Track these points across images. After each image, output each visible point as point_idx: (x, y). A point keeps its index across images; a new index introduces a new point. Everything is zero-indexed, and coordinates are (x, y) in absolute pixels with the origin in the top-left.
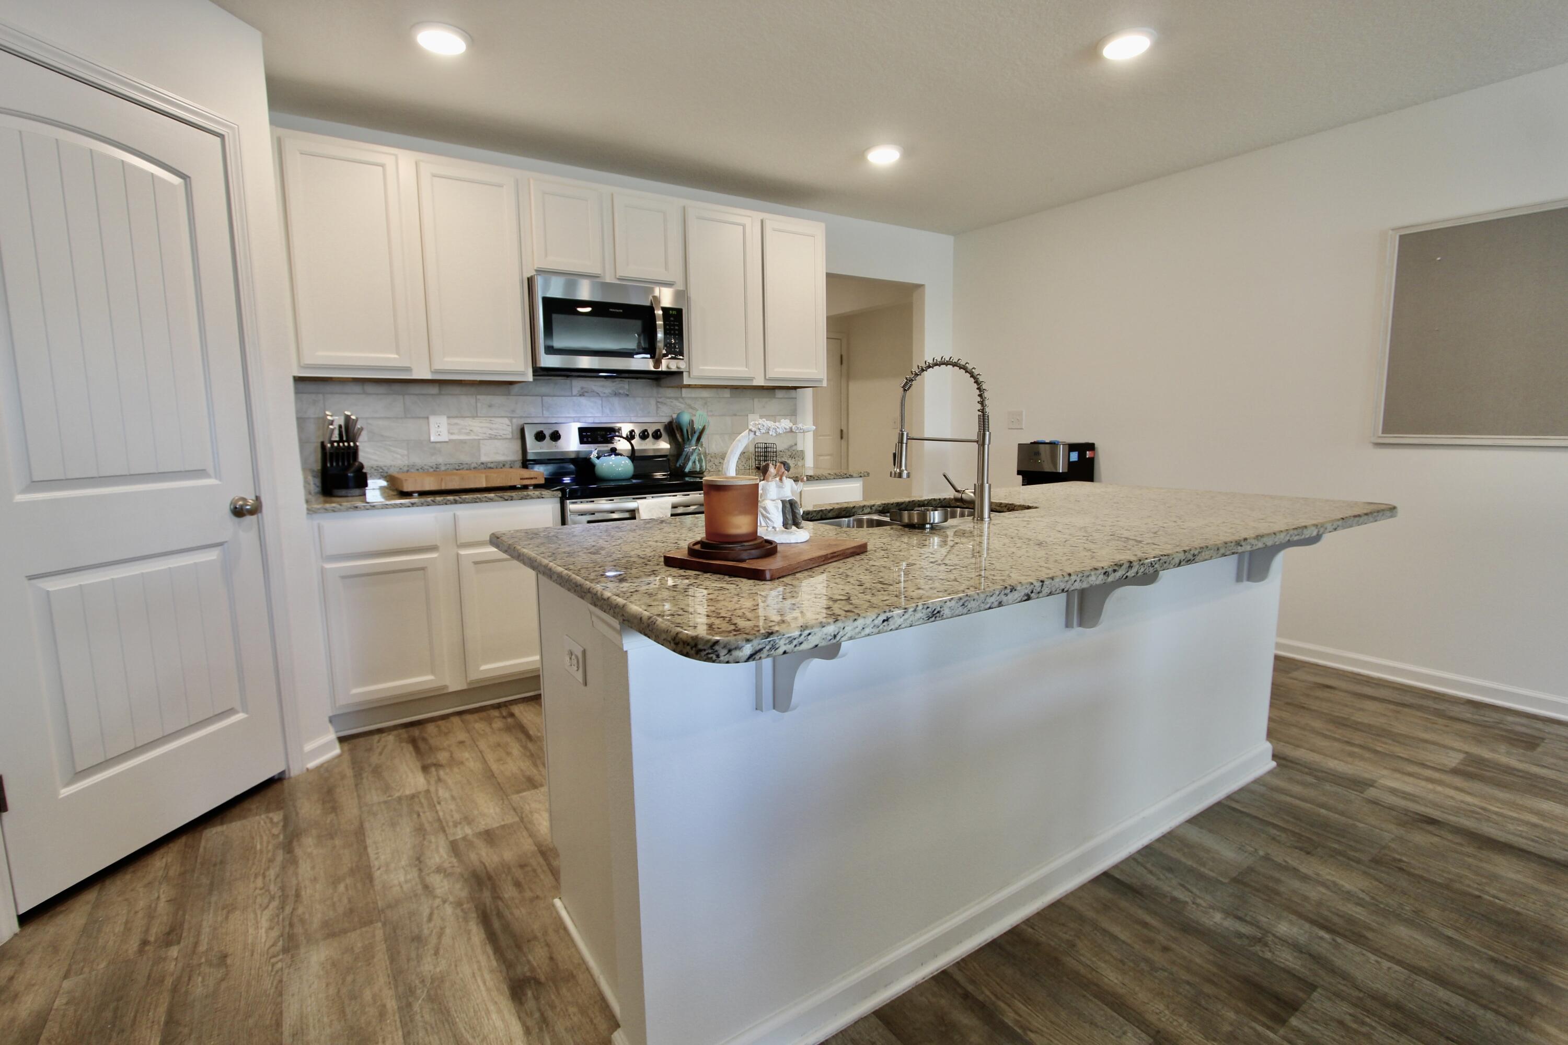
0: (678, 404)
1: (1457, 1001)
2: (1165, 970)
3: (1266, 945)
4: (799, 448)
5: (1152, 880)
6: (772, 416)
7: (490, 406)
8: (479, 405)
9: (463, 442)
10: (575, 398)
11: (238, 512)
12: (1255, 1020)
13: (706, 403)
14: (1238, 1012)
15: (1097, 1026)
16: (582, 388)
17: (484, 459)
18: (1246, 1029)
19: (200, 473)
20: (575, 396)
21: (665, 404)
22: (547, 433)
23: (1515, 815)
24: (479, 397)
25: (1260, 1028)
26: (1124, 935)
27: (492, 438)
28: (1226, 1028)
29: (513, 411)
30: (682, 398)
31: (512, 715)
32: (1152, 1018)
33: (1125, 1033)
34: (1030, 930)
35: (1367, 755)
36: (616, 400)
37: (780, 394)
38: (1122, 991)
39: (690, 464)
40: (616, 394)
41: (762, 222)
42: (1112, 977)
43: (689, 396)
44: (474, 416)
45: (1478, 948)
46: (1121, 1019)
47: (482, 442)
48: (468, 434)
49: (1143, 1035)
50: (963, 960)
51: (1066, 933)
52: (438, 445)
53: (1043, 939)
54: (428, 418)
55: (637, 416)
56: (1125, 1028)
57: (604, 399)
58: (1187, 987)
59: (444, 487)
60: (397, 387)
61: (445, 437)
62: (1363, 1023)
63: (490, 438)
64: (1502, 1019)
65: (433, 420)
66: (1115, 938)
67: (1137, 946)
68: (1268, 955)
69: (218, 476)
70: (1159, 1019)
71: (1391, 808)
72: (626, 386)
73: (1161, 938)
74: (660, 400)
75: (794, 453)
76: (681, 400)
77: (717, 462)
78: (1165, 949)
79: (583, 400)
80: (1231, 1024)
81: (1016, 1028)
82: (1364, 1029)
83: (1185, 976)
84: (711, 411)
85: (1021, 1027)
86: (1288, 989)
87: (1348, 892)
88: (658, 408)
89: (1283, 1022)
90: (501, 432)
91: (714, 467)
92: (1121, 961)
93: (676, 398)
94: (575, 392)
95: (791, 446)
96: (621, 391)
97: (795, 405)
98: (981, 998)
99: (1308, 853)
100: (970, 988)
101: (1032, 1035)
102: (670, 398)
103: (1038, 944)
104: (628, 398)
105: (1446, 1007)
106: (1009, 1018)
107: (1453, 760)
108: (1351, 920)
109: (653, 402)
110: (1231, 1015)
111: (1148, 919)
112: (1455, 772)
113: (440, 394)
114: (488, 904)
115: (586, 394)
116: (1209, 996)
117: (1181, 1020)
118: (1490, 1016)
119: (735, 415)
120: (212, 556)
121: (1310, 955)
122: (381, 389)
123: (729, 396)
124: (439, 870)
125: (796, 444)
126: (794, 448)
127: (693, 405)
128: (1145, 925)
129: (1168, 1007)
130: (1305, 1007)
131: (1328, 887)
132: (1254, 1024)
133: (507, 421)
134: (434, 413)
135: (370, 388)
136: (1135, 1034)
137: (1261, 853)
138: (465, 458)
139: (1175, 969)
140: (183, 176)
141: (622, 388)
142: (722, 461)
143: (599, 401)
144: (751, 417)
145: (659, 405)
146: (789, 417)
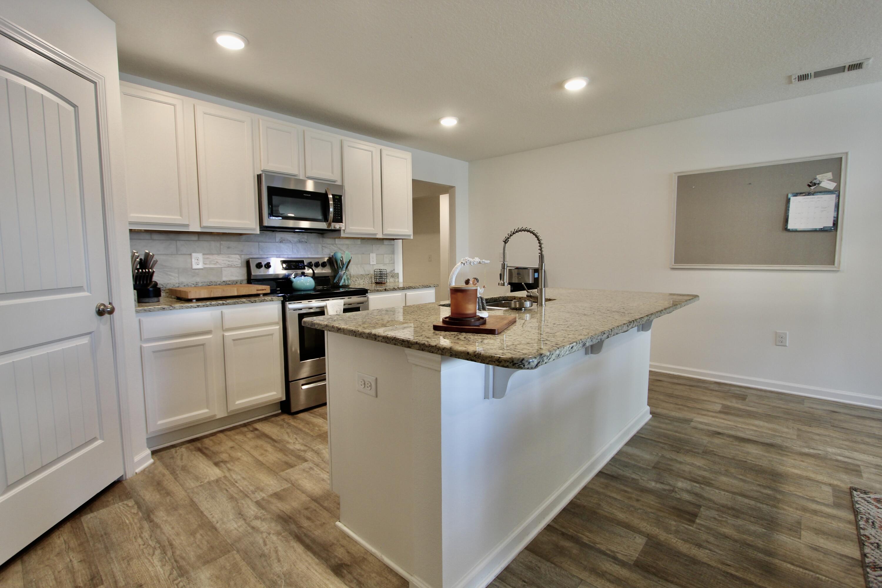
0: (333, 248)
1: (752, 503)
2: (641, 509)
3: (676, 492)
4: (396, 272)
5: (621, 472)
6: (382, 254)
7: (229, 248)
8: (222, 247)
9: (211, 269)
10: (277, 244)
11: (100, 313)
12: (683, 523)
13: (348, 247)
14: (675, 521)
15: (623, 537)
16: (281, 238)
17: (224, 279)
18: (682, 528)
19: (80, 289)
20: (277, 242)
21: (327, 247)
22: (263, 264)
23: (747, 427)
24: (221, 242)
25: (686, 526)
26: (618, 497)
27: (229, 266)
28: (674, 528)
29: (242, 251)
30: (336, 244)
31: (256, 429)
32: (644, 530)
33: (635, 537)
34: (578, 501)
35: (686, 409)
36: (300, 245)
37: (386, 242)
38: (627, 521)
39: (343, 281)
40: (300, 242)
41: (381, 150)
42: (621, 516)
43: (339, 243)
44: (219, 254)
45: (752, 481)
46: (631, 532)
47: (223, 269)
48: (214, 264)
49: (643, 537)
50: (555, 518)
51: (594, 500)
52: (197, 271)
53: (585, 504)
54: (191, 255)
55: (311, 254)
56: (635, 536)
57: (293, 244)
58: (652, 514)
59: (212, 296)
60: (172, 236)
61: (200, 266)
62: (723, 517)
63: (228, 267)
64: (769, 506)
65: (194, 255)
66: (616, 499)
67: (626, 501)
68: (678, 496)
69: (89, 290)
70: (646, 529)
71: (702, 430)
72: (306, 237)
73: (634, 496)
74: (324, 245)
75: (394, 274)
76: (335, 245)
77: (354, 279)
78: (638, 500)
79: (282, 245)
80: (675, 526)
81: (590, 544)
82: (724, 519)
83: (649, 510)
84: (351, 252)
85: (592, 543)
86: (691, 508)
87: (699, 466)
88: (322, 249)
89: (694, 522)
90: (235, 263)
92: (622, 508)
93: (333, 244)
94: (278, 240)
95: (392, 271)
96: (303, 240)
97: (394, 248)
98: (569, 534)
99: (678, 452)
100: (563, 530)
101: (598, 546)
102: (329, 244)
103: (584, 507)
104: (306, 244)
105: (749, 506)
106: (585, 540)
107: (718, 408)
108: (704, 477)
109: (320, 246)
110: (673, 523)
111: (626, 489)
112: (720, 412)
113: (199, 240)
114: (297, 531)
115: (283, 241)
116: (662, 516)
117: (655, 528)
118: (764, 506)
119: (363, 254)
120: (85, 340)
121: (694, 494)
122: (162, 237)
123: (360, 243)
124: (256, 518)
125: (394, 270)
126: (394, 271)
127: (342, 248)
128: (626, 491)
129: (648, 524)
130: (699, 515)
131: (690, 465)
132: (683, 525)
133: (238, 256)
134: (195, 252)
135: (155, 236)
136: (639, 537)
137: (660, 455)
138: (213, 279)
139: (644, 508)
140: (74, 106)
141: (303, 238)
142: (357, 279)
143: (291, 246)
144: (371, 255)
145: (324, 248)
146: (390, 255)
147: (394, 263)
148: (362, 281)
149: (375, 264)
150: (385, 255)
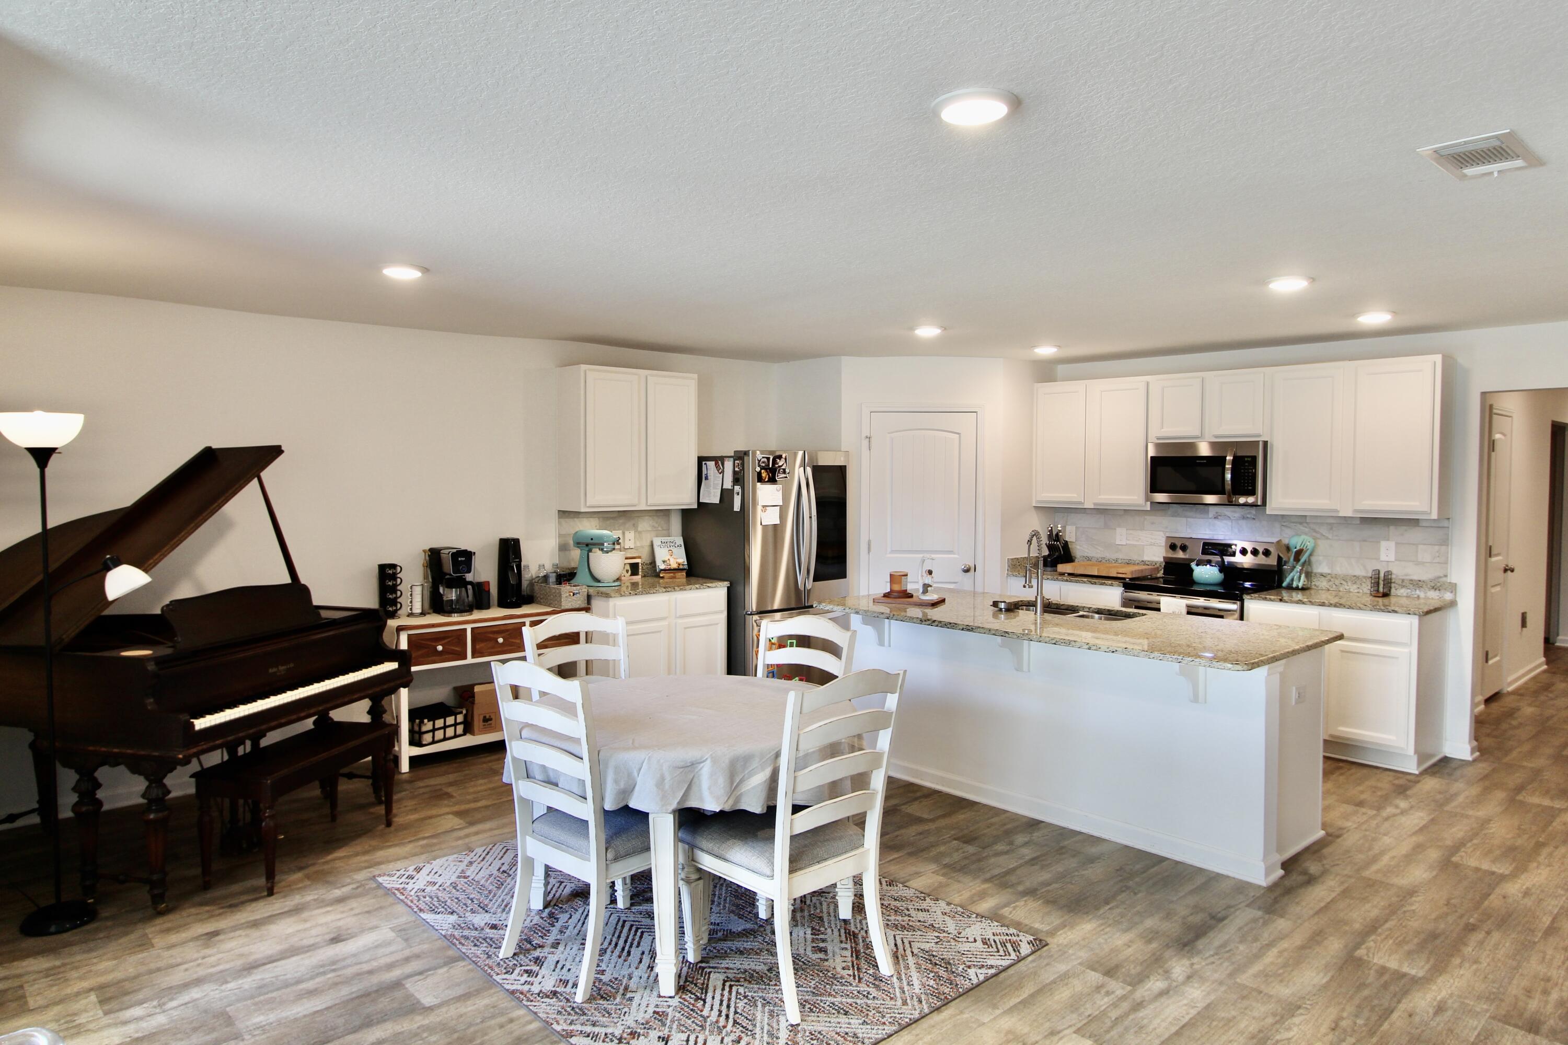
4: (1453, 578)
6: (1414, 544)
7: (1153, 523)
8: (1145, 522)
9: (1133, 546)
10: (1210, 520)
11: (967, 571)
13: (1331, 529)
16: (1217, 513)
17: (1146, 558)
19: (949, 551)
21: (1290, 527)
22: (1179, 544)
24: (1146, 517)
29: (1167, 528)
36: (1243, 523)
40: (1244, 518)
44: (1142, 529)
47: (1145, 547)
48: (1137, 541)
52: (1119, 547)
54: (1115, 529)
57: (1234, 521)
61: (1124, 542)
63: (1151, 545)
65: (1119, 530)
69: (959, 553)
74: (1284, 524)
75: (1439, 584)
76: (1305, 525)
77: (1337, 582)
79: (1216, 522)
84: (1337, 536)
88: (1282, 530)
90: (1158, 542)
91: (1334, 586)
94: (1211, 515)
95: (1441, 577)
96: (1249, 516)
97: (1447, 535)
102: (1294, 523)
104: (1254, 521)
109: (1278, 525)
115: (1219, 517)
119: (1365, 541)
123: (1358, 522)
125: (1446, 576)
127: (1317, 529)
133: (1161, 533)
134: (1119, 526)
138: (1134, 557)
140: (958, 434)
141: (1249, 513)
142: (1344, 582)
143: (1229, 523)
144: (1384, 544)
145: (1283, 528)
146: (1437, 548)
147: (1446, 563)
148: (1355, 586)
149: (1393, 560)
150: (1420, 547)
